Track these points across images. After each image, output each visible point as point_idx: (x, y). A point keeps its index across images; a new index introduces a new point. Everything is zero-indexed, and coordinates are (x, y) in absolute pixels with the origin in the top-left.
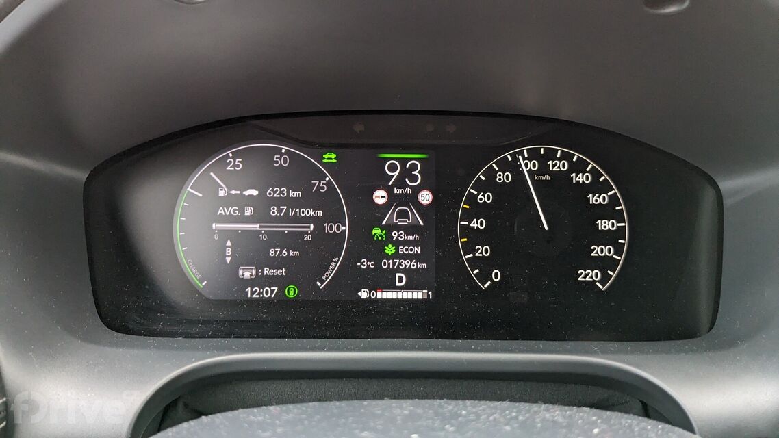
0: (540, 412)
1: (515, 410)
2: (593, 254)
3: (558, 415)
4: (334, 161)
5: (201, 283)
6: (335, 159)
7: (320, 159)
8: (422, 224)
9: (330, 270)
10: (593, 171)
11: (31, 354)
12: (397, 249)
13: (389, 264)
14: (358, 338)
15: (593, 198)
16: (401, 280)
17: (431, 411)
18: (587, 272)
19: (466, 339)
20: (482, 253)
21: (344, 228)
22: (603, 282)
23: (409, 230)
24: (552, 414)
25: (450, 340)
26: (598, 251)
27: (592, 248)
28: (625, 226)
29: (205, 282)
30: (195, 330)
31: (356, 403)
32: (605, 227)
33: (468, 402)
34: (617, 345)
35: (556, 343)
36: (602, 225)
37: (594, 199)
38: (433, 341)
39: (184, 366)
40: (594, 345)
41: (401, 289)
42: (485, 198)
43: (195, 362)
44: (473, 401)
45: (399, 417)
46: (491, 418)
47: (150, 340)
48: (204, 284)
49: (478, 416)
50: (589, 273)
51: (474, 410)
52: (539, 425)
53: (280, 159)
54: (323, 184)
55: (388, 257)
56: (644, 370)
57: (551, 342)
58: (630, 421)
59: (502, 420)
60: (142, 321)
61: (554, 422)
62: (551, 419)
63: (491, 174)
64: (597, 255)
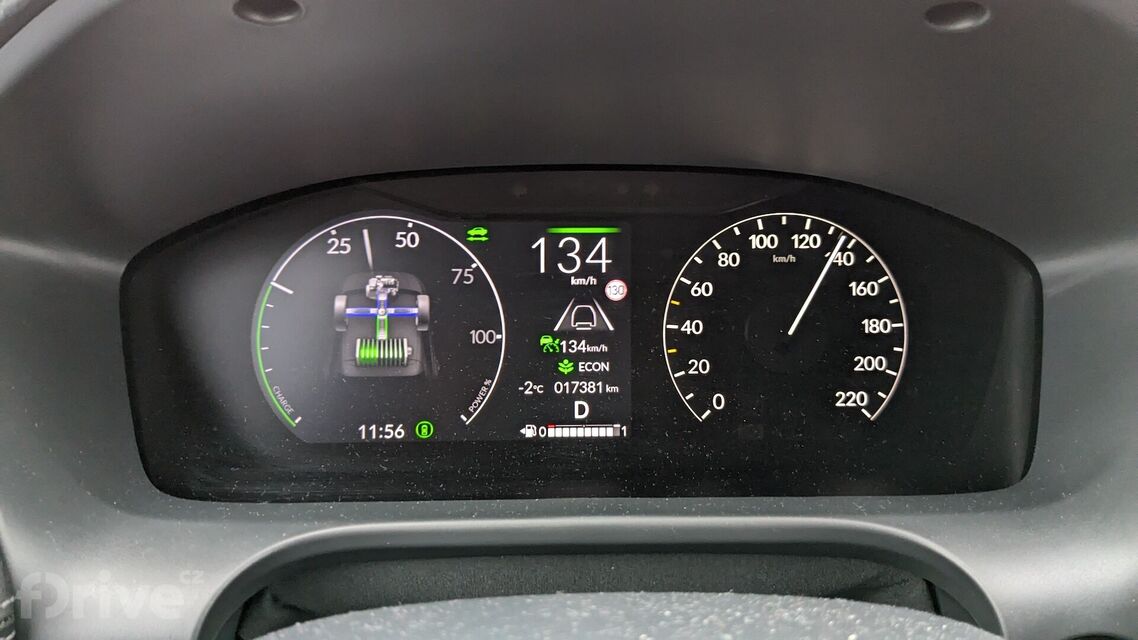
0: (776, 608)
1: (740, 607)
2: (856, 369)
3: (800, 613)
4: (484, 239)
5: (294, 420)
6: (485, 236)
7: (463, 238)
8: (611, 328)
9: (479, 398)
10: (858, 248)
11: (48, 532)
12: (576, 366)
13: (565, 388)
14: (521, 497)
15: (857, 286)
16: (582, 410)
17: (621, 612)
18: (848, 394)
19: (676, 496)
20: (697, 369)
21: (499, 337)
22: (871, 408)
23: (593, 337)
24: (792, 612)
25: (653, 499)
26: (864, 363)
27: (856, 359)
28: (903, 328)
29: (300, 419)
30: (286, 490)
31: (516, 600)
32: (875, 329)
33: (674, 595)
34: (889, 501)
35: (804, 500)
36: (869, 325)
37: (857, 289)
38: (629, 501)
39: (271, 544)
40: (857, 502)
41: (581, 423)
42: (702, 290)
43: (286, 537)
44: (682, 594)
45: (575, 624)
46: (706, 621)
47: (222, 507)
48: (297, 421)
49: (688, 618)
50: (851, 396)
51: (682, 609)
52: (773, 630)
53: (405, 236)
54: (469, 273)
55: (564, 378)
56: (928, 537)
57: (795, 498)
58: (901, 619)
59: (722, 624)
60: (210, 479)
61: (795, 625)
62: (790, 619)
63: (710, 255)
64: (862, 369)
